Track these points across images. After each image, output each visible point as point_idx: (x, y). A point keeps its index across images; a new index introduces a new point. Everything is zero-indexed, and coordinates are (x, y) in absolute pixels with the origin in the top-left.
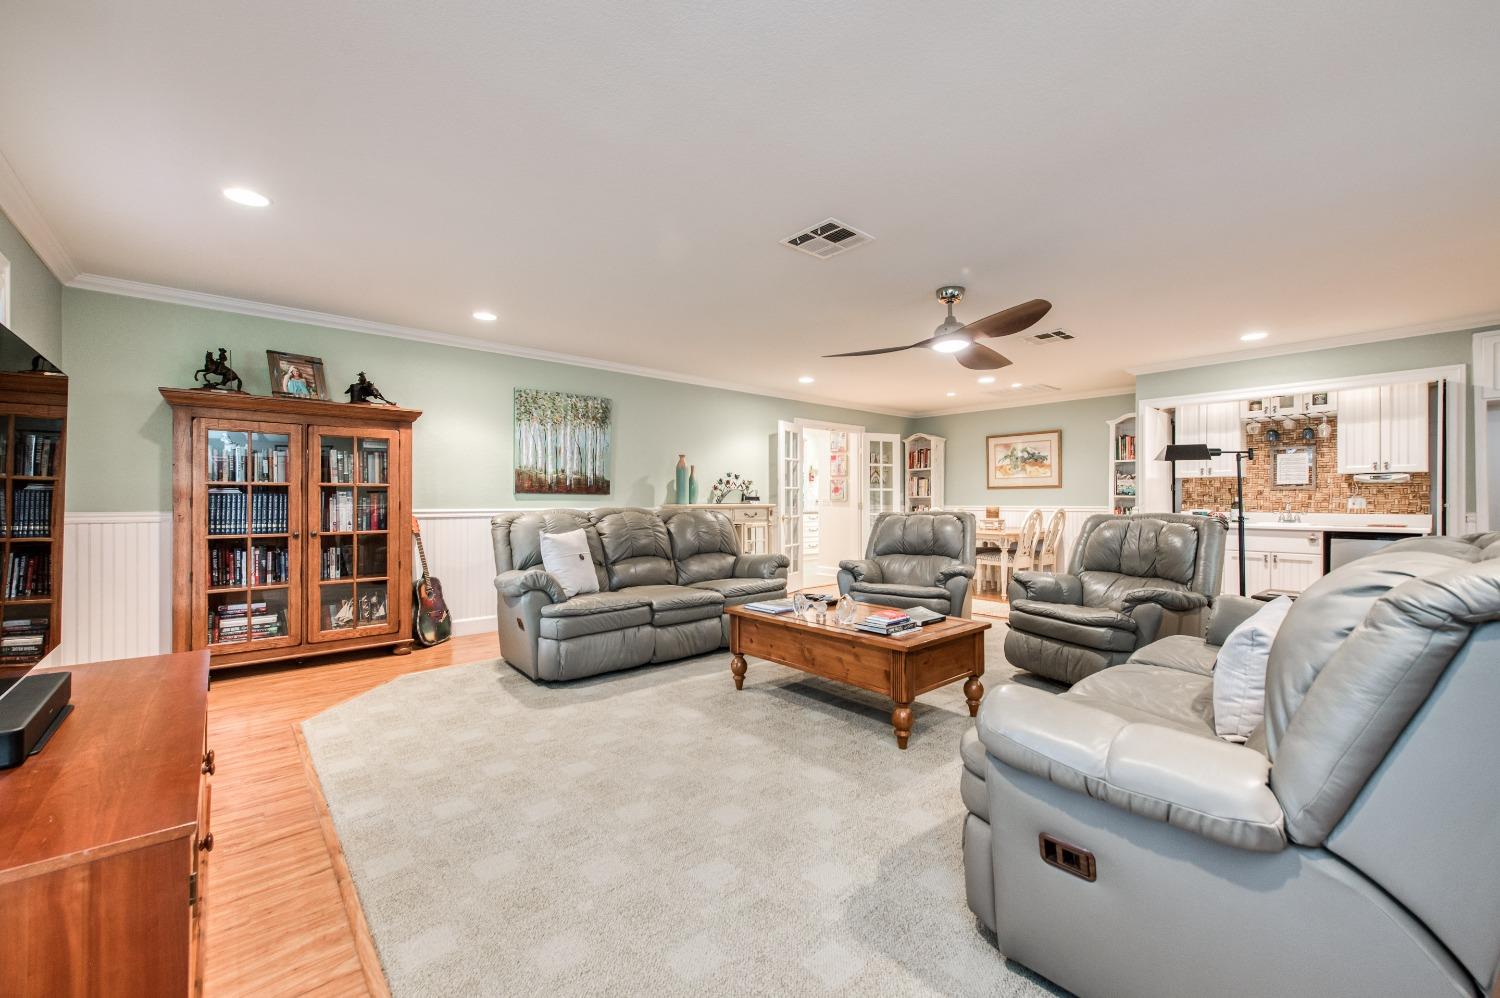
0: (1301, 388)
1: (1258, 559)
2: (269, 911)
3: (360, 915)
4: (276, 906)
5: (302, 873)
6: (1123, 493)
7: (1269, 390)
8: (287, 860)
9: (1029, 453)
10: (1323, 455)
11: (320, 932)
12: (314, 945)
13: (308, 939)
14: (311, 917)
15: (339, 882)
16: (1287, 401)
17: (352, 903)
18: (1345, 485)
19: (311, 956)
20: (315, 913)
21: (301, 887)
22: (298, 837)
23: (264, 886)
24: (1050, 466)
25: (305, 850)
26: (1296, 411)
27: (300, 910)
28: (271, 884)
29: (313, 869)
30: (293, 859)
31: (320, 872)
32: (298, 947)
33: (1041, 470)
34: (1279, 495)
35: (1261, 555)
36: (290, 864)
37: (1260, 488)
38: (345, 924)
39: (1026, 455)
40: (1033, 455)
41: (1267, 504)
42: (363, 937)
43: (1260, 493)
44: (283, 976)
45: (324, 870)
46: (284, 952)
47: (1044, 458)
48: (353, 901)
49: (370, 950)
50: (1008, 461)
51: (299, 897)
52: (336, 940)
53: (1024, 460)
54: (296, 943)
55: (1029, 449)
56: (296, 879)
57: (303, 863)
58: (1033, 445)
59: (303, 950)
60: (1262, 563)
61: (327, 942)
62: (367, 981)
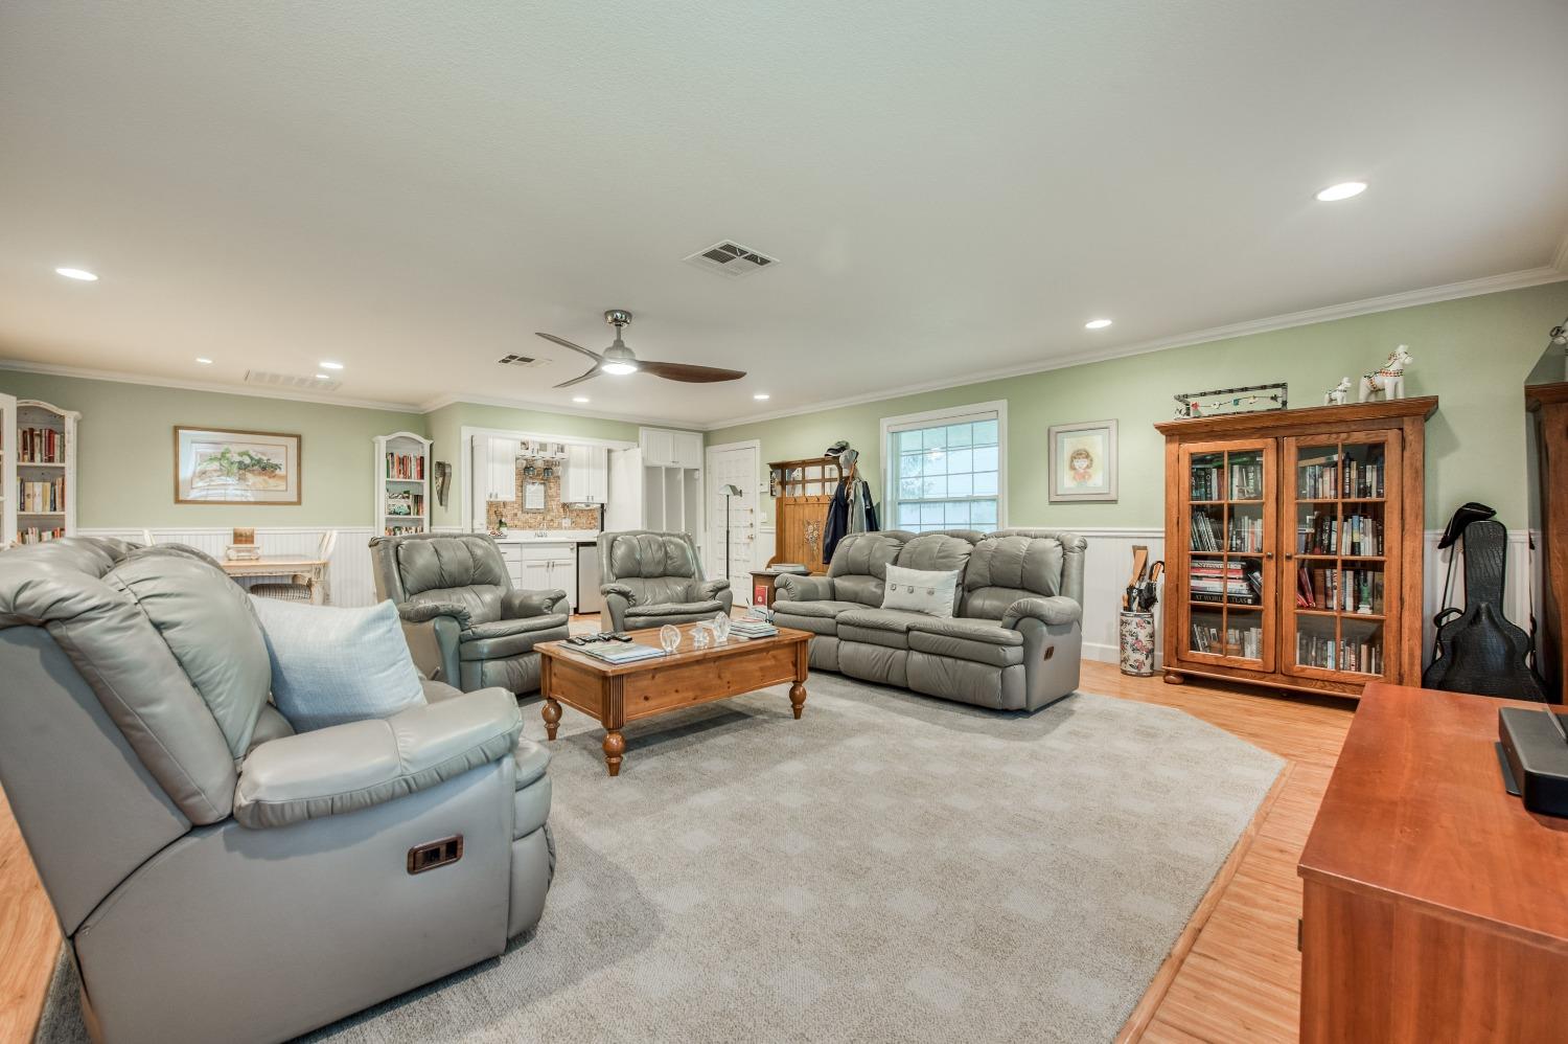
0: (552, 437)
1: (543, 566)
2: (1274, 957)
3: (1210, 894)
4: (1264, 956)
5: (1221, 970)
6: (395, 513)
7: (535, 437)
8: (1225, 998)
9: (252, 458)
10: (550, 488)
11: (1245, 909)
12: (1255, 905)
13: (1256, 912)
14: (1243, 924)
15: (1200, 930)
16: (543, 447)
17: (1207, 906)
18: (561, 510)
19: (1263, 901)
20: (1239, 925)
21: (1232, 955)
22: (1189, 1026)
23: (1265, 987)
24: (285, 478)
25: (1198, 996)
26: (548, 455)
27: (1248, 937)
28: (1257, 984)
29: (1209, 965)
30: (1218, 995)
31: (1205, 956)
32: (1266, 913)
33: (272, 482)
34: (527, 516)
35: (545, 563)
36: (1225, 991)
37: (516, 511)
38: (1223, 901)
39: (247, 461)
40: (259, 461)
41: (519, 524)
42: (1221, 881)
43: (516, 515)
44: (1287, 903)
45: (1200, 954)
46: (1279, 916)
47: (276, 467)
48: (1204, 907)
49: (1223, 873)
50: (216, 465)
51: (1239, 948)
52: (1238, 897)
53: (242, 467)
54: (1267, 916)
55: (253, 454)
56: (1233, 968)
57: (1211, 979)
58: (260, 448)
59: (1265, 908)
60: (544, 569)
61: (1245, 901)
62: (1239, 865)
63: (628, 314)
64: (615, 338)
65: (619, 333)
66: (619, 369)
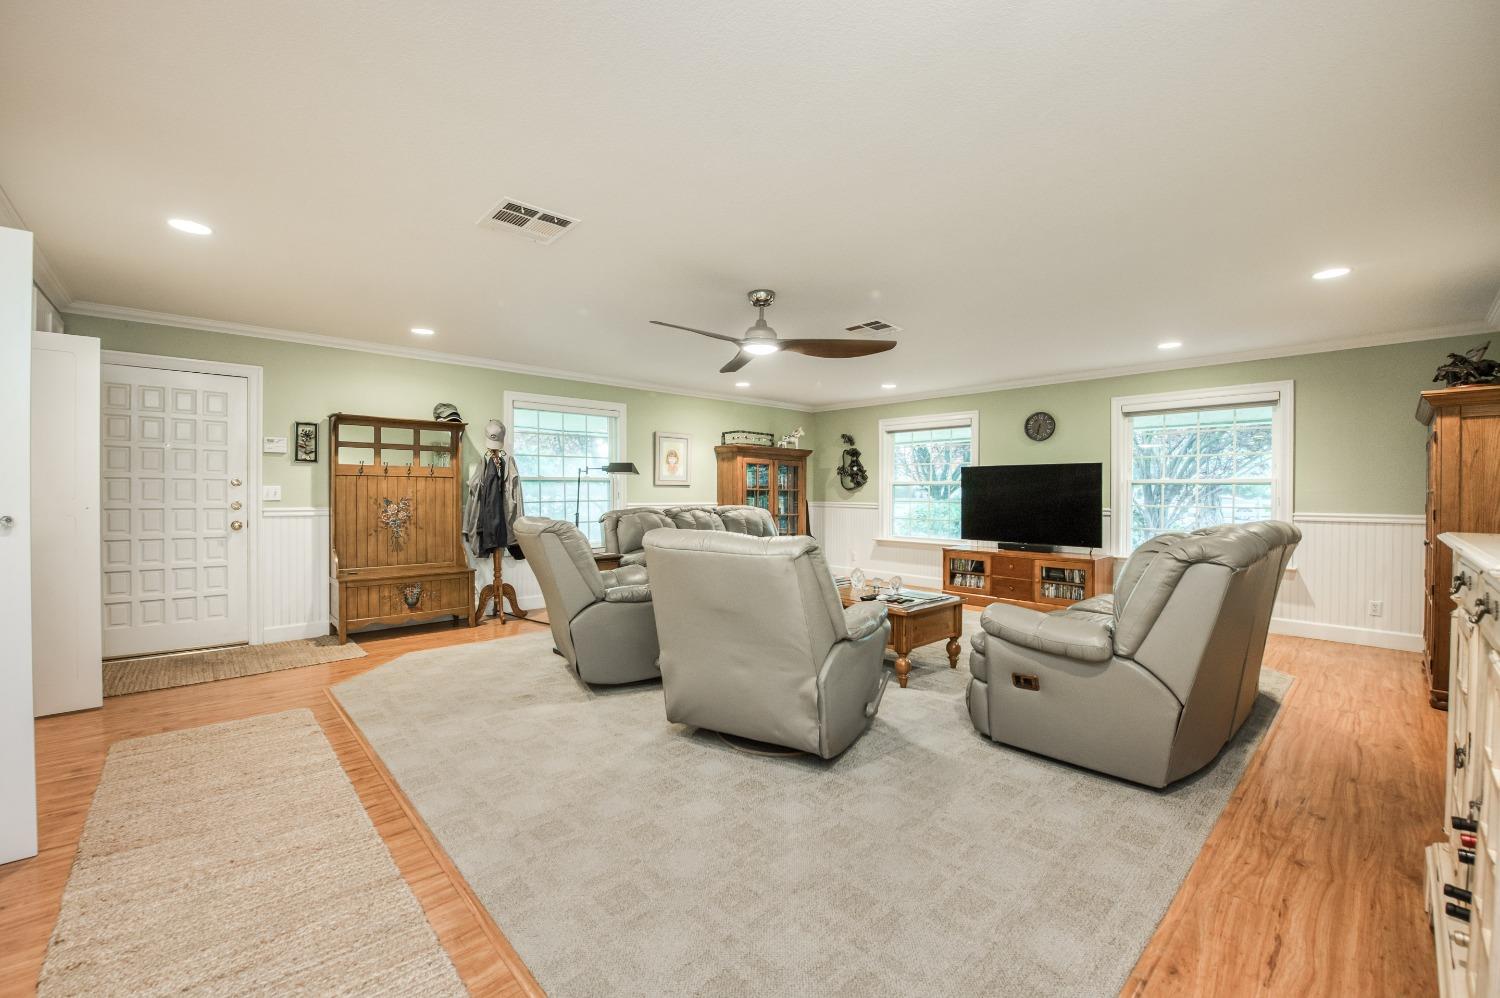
63: (771, 293)
64: (758, 318)
65: (762, 314)
66: (761, 350)
